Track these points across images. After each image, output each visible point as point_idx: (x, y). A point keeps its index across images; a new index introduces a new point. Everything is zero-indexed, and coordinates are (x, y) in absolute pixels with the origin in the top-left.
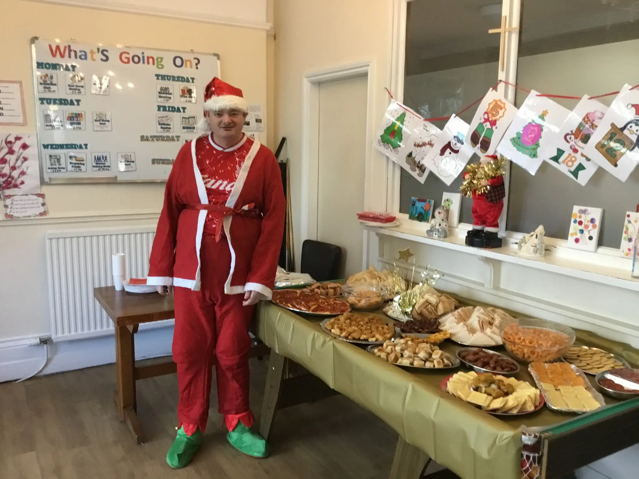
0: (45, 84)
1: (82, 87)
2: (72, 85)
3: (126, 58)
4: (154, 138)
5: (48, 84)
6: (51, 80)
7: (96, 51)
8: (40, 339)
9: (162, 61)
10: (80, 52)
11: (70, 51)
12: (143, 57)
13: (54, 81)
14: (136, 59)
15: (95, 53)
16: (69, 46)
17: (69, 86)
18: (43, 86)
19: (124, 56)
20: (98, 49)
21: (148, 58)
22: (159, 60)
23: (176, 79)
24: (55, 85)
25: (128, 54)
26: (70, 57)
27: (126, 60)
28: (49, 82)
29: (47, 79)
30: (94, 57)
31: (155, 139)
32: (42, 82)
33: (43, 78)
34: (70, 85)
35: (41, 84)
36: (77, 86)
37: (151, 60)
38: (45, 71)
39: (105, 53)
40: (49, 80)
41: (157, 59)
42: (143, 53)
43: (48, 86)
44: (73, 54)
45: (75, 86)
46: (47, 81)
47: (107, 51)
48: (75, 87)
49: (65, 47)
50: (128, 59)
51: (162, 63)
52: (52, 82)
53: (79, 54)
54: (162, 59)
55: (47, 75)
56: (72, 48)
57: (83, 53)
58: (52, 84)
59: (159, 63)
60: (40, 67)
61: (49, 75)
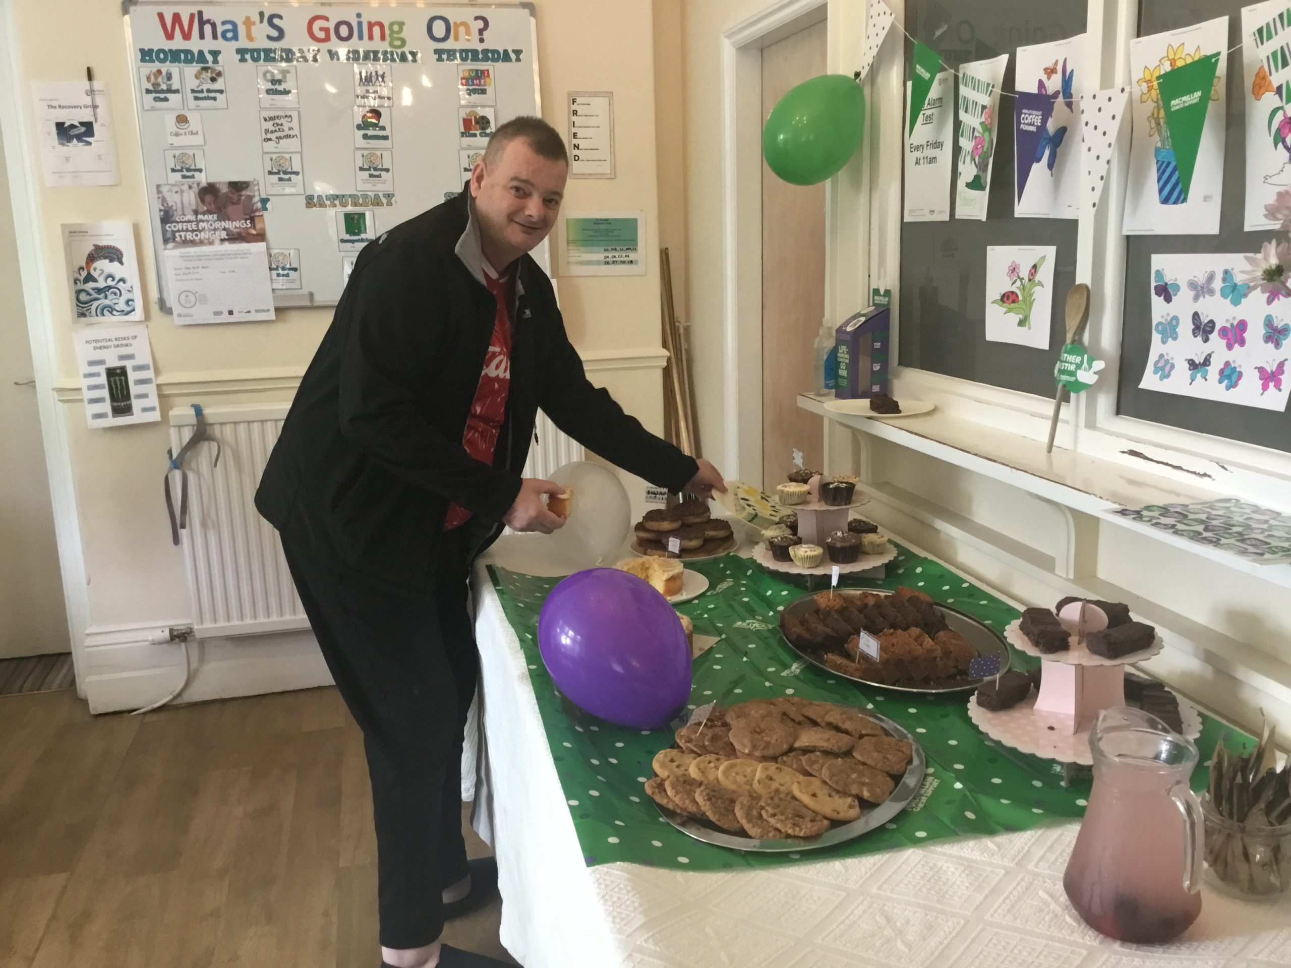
0: (156, 92)
1: (221, 92)
2: (200, 89)
3: (321, 29)
4: (334, 199)
5: (163, 91)
6: (169, 82)
7: (256, 18)
8: (171, 631)
9: (401, 30)
10: (224, 23)
11: (202, 23)
12: (360, 24)
13: (176, 85)
14: (344, 30)
15: (254, 23)
16: (200, 13)
17: (193, 91)
18: (154, 95)
19: (317, 25)
20: (262, 14)
21: (371, 26)
22: (396, 28)
23: (480, 56)
24: (177, 91)
25: (327, 19)
26: (202, 36)
27: (321, 35)
28: (164, 87)
29: (160, 79)
30: (254, 34)
31: (337, 202)
32: (151, 88)
33: (152, 78)
34: (196, 89)
35: (148, 91)
36: (209, 91)
37: (376, 30)
38: (157, 65)
39: (276, 21)
40: (164, 83)
41: (391, 25)
42: (359, 15)
43: (162, 96)
44: (208, 28)
45: (205, 91)
46: (159, 85)
47: (280, 17)
48: (205, 94)
49: (192, 16)
50: (327, 30)
51: (402, 35)
52: (170, 85)
53: (220, 29)
54: (401, 24)
55: (159, 72)
56: (205, 18)
57: (229, 27)
58: (170, 91)
59: (395, 36)
60: (147, 58)
61: (164, 73)
